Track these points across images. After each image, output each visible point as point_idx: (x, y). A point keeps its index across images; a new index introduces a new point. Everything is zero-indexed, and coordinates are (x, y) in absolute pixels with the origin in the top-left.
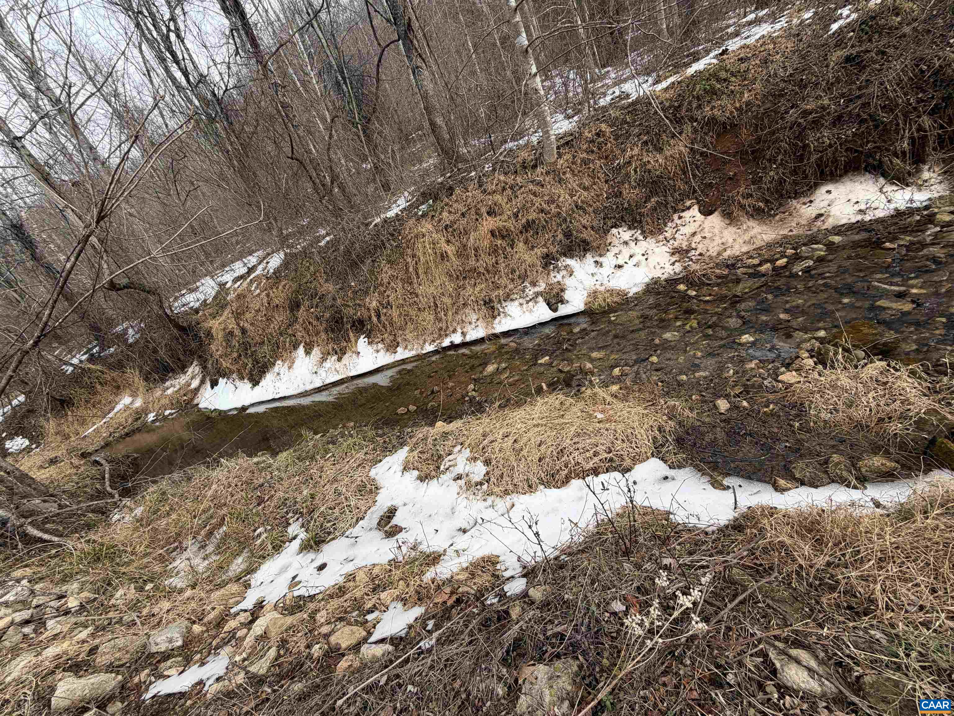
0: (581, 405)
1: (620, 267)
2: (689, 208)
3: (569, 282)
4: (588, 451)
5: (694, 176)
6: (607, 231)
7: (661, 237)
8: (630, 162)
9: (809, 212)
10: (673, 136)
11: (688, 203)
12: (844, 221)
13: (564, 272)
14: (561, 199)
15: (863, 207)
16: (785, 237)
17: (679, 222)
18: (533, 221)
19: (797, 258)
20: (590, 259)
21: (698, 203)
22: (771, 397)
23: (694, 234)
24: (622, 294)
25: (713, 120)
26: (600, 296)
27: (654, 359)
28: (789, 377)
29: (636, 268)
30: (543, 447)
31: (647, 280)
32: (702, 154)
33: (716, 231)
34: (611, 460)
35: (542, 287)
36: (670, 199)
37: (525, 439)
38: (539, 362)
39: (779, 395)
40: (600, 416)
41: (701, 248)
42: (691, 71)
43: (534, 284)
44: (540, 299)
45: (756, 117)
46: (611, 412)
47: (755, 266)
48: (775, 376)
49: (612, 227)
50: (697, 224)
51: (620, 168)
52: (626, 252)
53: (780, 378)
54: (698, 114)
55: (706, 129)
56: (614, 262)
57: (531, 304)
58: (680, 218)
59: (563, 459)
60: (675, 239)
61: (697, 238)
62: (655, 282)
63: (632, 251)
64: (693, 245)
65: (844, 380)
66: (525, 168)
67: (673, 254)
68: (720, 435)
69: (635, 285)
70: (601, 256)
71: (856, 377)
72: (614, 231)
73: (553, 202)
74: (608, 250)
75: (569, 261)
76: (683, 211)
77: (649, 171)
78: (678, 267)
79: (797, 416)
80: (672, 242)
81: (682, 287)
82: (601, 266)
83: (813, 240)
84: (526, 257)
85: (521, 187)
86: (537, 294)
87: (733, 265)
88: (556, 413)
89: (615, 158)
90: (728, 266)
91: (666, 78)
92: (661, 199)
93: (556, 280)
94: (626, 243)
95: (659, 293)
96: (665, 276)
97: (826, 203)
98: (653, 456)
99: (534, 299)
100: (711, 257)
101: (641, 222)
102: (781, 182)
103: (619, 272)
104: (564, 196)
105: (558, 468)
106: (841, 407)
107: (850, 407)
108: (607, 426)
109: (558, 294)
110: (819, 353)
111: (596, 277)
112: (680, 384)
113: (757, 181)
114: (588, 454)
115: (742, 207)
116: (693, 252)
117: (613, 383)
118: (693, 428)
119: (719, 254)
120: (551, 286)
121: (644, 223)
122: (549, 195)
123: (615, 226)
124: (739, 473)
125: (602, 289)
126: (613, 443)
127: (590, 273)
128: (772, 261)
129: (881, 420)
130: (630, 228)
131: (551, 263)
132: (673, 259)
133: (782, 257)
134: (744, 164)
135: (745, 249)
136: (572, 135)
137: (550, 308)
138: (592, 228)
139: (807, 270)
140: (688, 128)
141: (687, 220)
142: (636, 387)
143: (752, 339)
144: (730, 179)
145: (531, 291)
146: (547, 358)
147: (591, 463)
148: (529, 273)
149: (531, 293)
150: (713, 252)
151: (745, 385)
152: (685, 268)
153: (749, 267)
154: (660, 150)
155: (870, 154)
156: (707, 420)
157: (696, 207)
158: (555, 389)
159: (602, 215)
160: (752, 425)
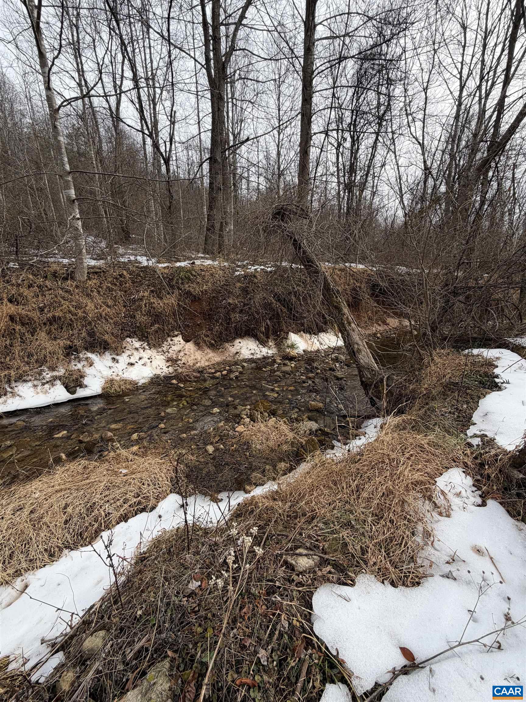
0: (106, 465)
1: (132, 364)
2: (177, 336)
3: (88, 371)
4: (118, 500)
5: (180, 319)
6: (123, 339)
7: (160, 350)
8: (141, 299)
9: (233, 350)
10: (169, 293)
11: (176, 333)
12: (246, 357)
13: (85, 363)
14: (87, 308)
15: (253, 352)
16: (224, 360)
17: (171, 343)
18: (60, 318)
19: (230, 371)
20: (108, 356)
21: (182, 334)
22: (234, 441)
23: (180, 351)
24: (133, 383)
25: (189, 293)
26: (115, 383)
27: (162, 426)
28: (240, 428)
29: (144, 367)
30: (69, 510)
31: (151, 375)
32: (184, 308)
33: (192, 351)
34: (139, 503)
35: (61, 372)
36: (166, 328)
37: (46, 506)
38: (56, 436)
39: (237, 439)
40: (124, 471)
41: (184, 360)
42: (178, 264)
43: (52, 369)
44: (58, 382)
45: (209, 298)
46: (134, 466)
47: (213, 373)
48: (234, 429)
49: (127, 337)
50: (181, 346)
51: (134, 301)
52: (136, 355)
53: (236, 429)
54: (181, 286)
55: (186, 296)
56: (128, 360)
57: (47, 386)
58: (172, 340)
59: (93, 514)
60: (169, 352)
61: (182, 354)
62: (157, 377)
63: (141, 355)
64: (180, 358)
65: (263, 428)
66: (56, 277)
67: (168, 361)
68: (212, 468)
69: (143, 378)
70: (118, 355)
71: (267, 426)
72: (128, 340)
73: (80, 308)
74: (123, 352)
75: (89, 355)
76: (173, 337)
77: (154, 308)
78: (171, 370)
79: (247, 449)
80: (167, 354)
81: (174, 381)
82: (117, 362)
83: (236, 364)
84: (48, 345)
85: (51, 289)
86: (55, 378)
87: (202, 372)
88: (80, 477)
89: (132, 294)
90: (199, 372)
91: (163, 263)
92: (161, 326)
93: (76, 368)
94: (137, 349)
95: (160, 385)
96: (164, 374)
97: (239, 348)
98: (171, 492)
99: (52, 382)
100: (190, 366)
101: (147, 337)
102: (221, 333)
103: (131, 368)
104: (90, 306)
105: (87, 524)
106: (264, 441)
107: (267, 440)
108: (133, 476)
109: (77, 379)
110: (251, 415)
111: (113, 370)
112: (182, 440)
113: (211, 330)
114: (118, 504)
115: (205, 342)
116: (179, 362)
117: (132, 446)
118: (195, 467)
119: (194, 365)
120: (71, 373)
121: (150, 339)
122: (76, 302)
123: (130, 336)
124: (225, 489)
125: (118, 378)
126: (140, 488)
127: (108, 366)
128: (221, 372)
129: (279, 445)
130: (140, 340)
131: (72, 354)
132: (168, 364)
133: (225, 370)
134: (205, 320)
135: (207, 364)
136: (100, 269)
137: (68, 391)
138: (112, 334)
139: (237, 377)
140: (176, 292)
141: (176, 342)
142: (152, 446)
143: (218, 411)
144: (198, 325)
145: (48, 375)
146: (65, 432)
147: (122, 510)
148: (48, 359)
149: (48, 376)
150: (191, 363)
151: (220, 436)
152: (176, 370)
153: (209, 373)
154: (161, 299)
155: (253, 330)
156: (203, 460)
157: (180, 336)
158: (76, 457)
159: (120, 327)
160: (228, 458)
